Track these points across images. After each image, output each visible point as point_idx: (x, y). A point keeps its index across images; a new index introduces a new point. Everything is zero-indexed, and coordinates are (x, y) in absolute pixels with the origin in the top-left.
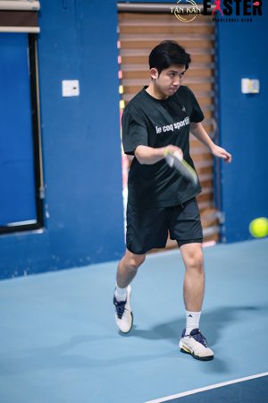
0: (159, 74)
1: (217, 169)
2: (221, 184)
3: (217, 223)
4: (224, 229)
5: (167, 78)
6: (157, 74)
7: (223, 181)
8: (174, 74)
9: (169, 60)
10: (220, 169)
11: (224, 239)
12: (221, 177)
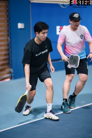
0: (39, 34)
1: (10, 54)
2: (12, 60)
3: (10, 73)
4: (13, 75)
5: (42, 35)
6: (38, 34)
7: (12, 58)
8: (44, 33)
9: (41, 28)
10: (11, 54)
11: (13, 78)
12: (12, 57)
